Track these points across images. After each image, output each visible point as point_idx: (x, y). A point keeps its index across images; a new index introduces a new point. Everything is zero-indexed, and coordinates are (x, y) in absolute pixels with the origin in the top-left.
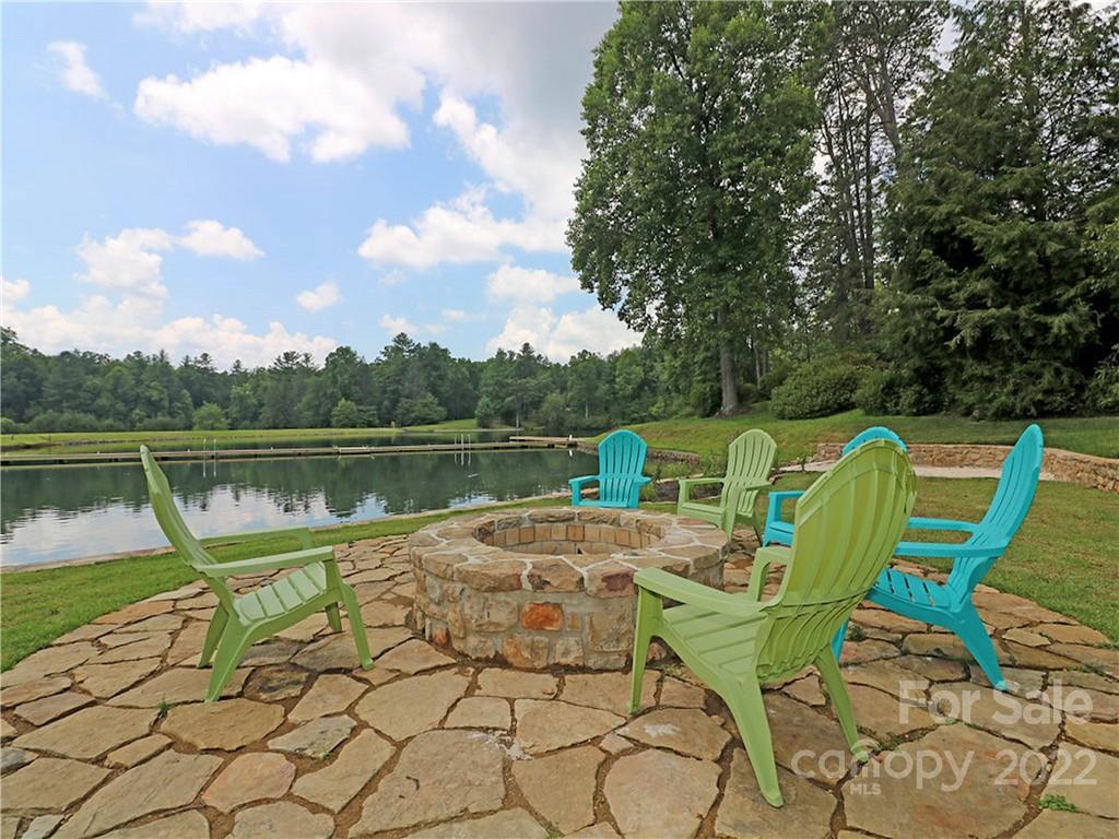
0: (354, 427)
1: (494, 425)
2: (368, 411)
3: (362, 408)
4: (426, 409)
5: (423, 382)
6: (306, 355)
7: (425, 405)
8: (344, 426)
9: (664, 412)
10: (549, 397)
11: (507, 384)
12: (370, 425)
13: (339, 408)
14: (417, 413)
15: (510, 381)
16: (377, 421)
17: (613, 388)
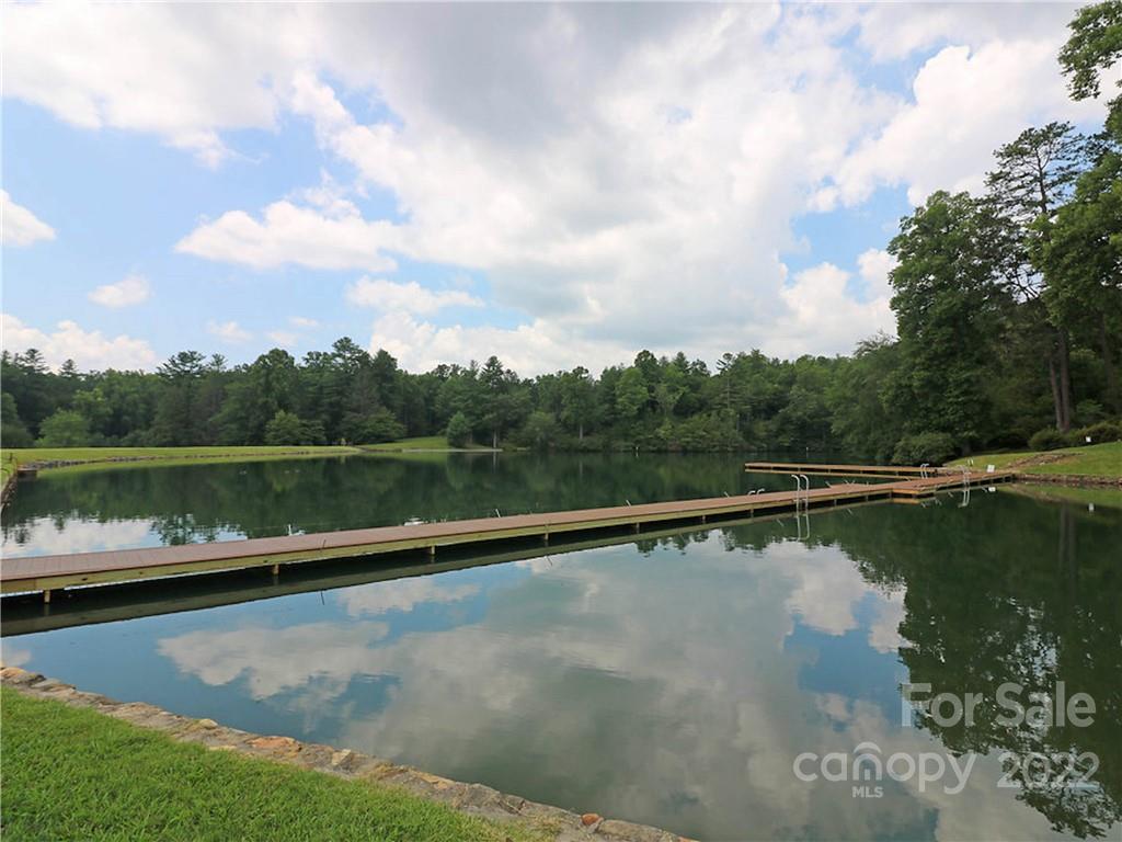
0: (297, 445)
1: (467, 445)
2: (313, 425)
3: (304, 422)
4: (382, 425)
5: (374, 393)
6: (215, 357)
7: (380, 421)
8: (285, 443)
9: (672, 434)
10: (533, 415)
11: (483, 399)
12: (316, 443)
13: (276, 421)
14: (370, 430)
15: (487, 397)
16: (324, 438)
17: (613, 408)
